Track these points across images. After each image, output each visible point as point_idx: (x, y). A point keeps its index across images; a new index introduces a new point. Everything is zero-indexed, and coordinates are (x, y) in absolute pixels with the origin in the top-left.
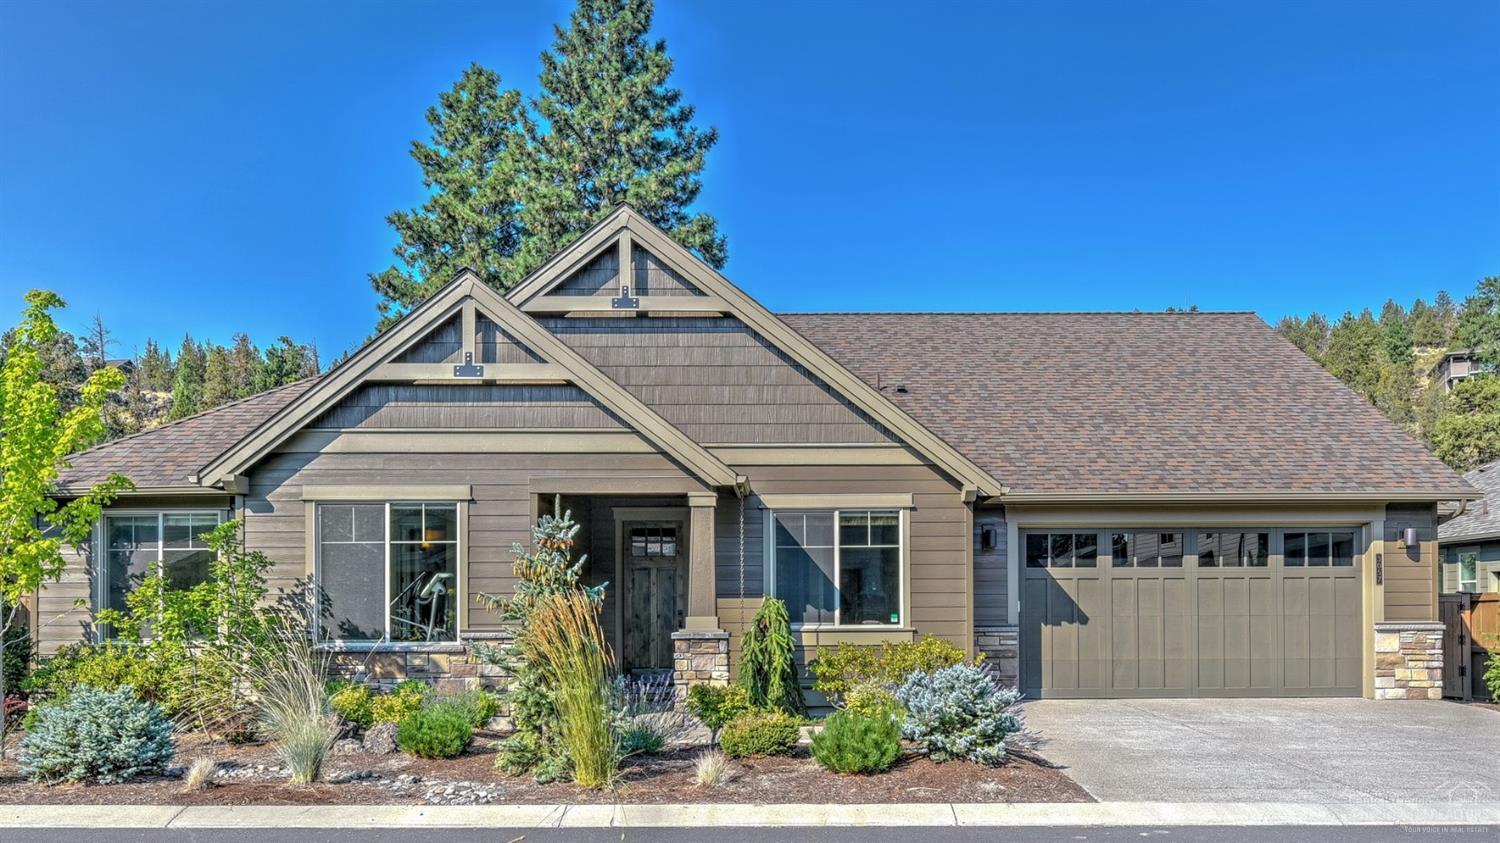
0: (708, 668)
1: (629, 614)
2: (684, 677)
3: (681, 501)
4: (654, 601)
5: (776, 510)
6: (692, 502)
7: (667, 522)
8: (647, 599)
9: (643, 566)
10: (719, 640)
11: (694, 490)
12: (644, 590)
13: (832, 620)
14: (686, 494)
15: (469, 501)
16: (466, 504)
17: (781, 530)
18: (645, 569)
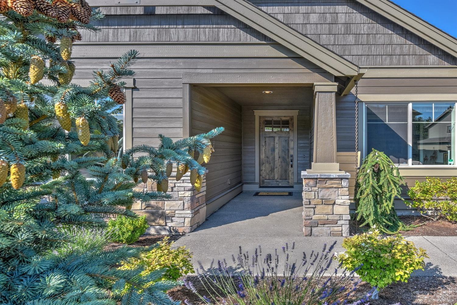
0: (333, 197)
1: (263, 156)
2: (312, 203)
3: (309, 89)
4: (277, 151)
5: (367, 103)
6: (317, 89)
7: (285, 117)
8: (273, 150)
9: (271, 135)
10: (342, 179)
11: (319, 82)
12: (272, 146)
13: (407, 163)
14: (313, 84)
15: (132, 88)
16: (131, 90)
17: (370, 113)
18: (272, 137)
